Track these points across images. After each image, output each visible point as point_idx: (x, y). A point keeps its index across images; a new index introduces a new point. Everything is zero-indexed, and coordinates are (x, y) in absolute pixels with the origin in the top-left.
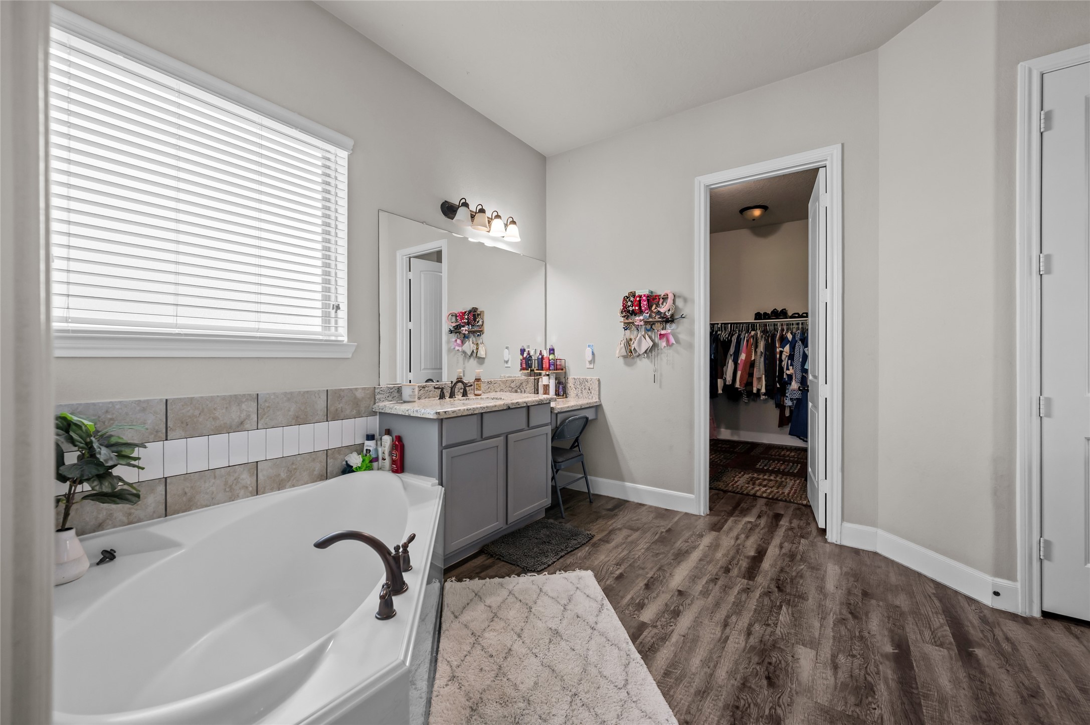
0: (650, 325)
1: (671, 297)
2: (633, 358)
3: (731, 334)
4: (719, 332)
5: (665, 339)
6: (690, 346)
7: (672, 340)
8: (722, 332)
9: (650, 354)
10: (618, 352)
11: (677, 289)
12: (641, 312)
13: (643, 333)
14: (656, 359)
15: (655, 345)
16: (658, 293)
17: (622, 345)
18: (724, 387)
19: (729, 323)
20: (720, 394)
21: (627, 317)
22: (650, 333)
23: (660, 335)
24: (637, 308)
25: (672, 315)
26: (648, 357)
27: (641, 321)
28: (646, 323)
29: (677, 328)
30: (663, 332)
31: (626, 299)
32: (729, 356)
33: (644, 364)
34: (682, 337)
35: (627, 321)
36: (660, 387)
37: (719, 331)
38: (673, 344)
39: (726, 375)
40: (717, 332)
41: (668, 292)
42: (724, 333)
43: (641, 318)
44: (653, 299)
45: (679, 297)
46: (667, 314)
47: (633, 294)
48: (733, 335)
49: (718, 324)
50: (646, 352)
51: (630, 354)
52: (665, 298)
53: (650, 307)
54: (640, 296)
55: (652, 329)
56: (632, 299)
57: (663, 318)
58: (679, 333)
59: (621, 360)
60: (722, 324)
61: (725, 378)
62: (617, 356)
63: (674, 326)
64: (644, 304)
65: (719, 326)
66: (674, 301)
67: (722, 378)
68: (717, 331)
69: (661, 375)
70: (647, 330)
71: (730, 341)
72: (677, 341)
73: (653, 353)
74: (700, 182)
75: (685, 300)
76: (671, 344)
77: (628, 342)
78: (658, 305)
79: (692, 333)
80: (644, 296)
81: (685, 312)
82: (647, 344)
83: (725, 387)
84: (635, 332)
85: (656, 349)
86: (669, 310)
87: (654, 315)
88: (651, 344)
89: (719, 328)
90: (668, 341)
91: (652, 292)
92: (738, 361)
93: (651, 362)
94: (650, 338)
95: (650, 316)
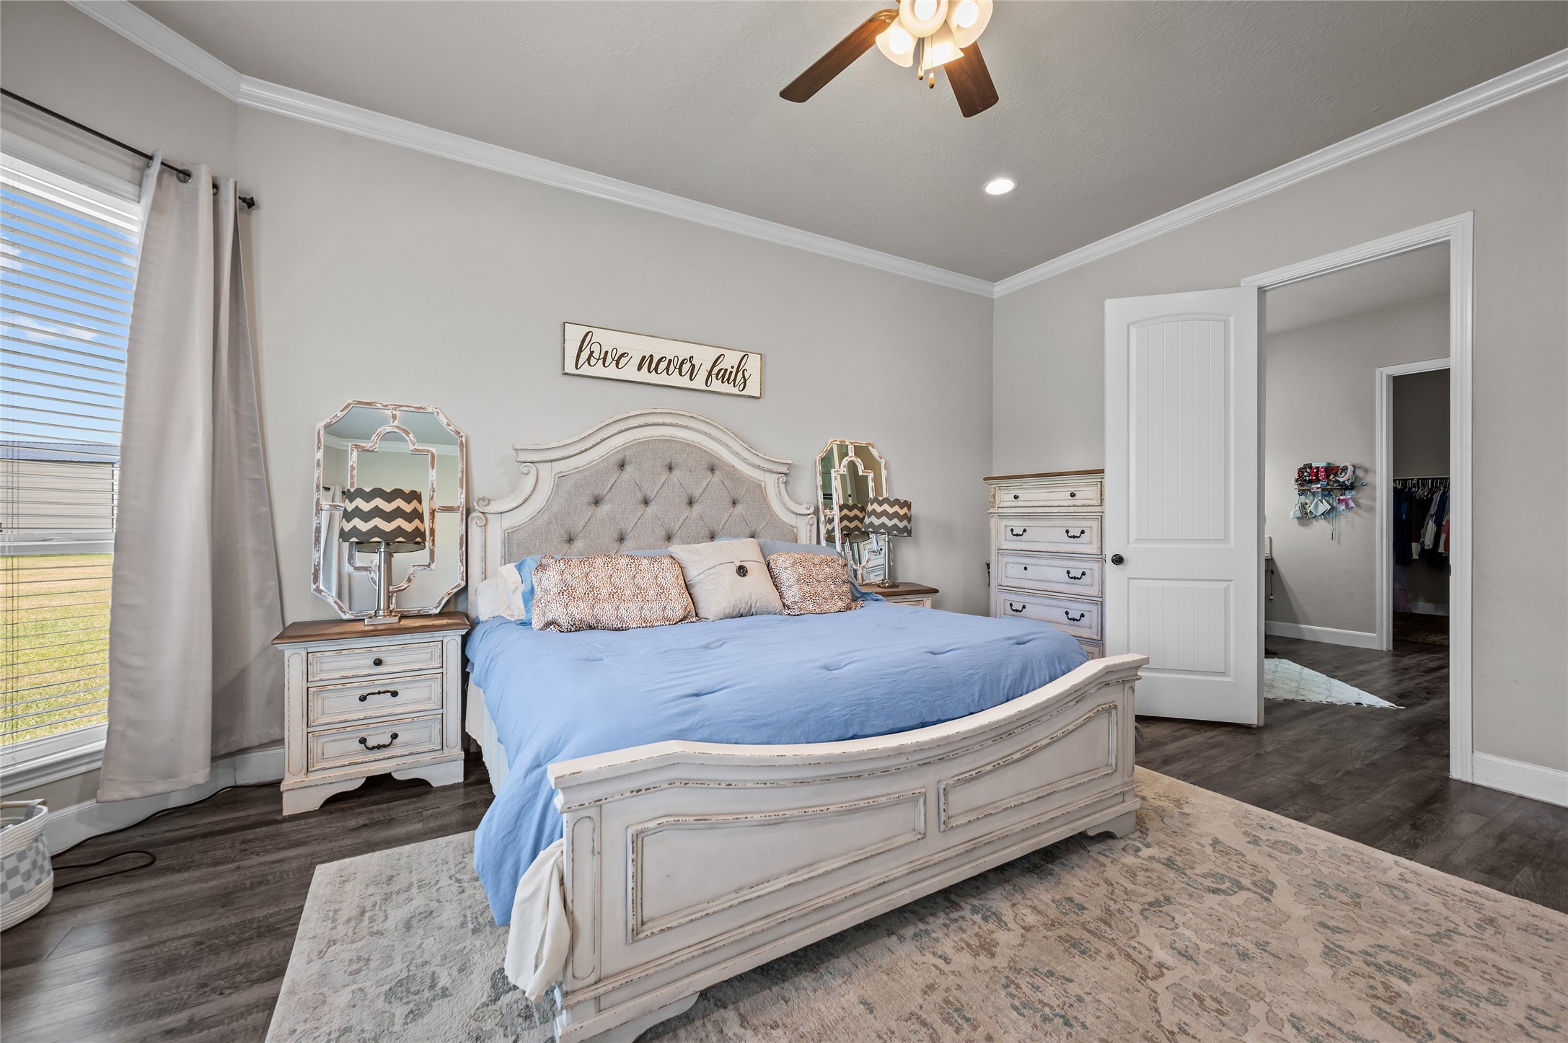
0: (1327, 493)
1: (1350, 468)
2: (1309, 519)
3: (1432, 492)
4: (1413, 489)
5: (1344, 503)
6: (1372, 510)
7: (1352, 504)
8: (1418, 489)
9: (1327, 516)
10: (1292, 514)
11: (1357, 462)
12: (1318, 480)
13: (1320, 498)
14: (1334, 520)
15: (1333, 508)
16: (1337, 464)
17: (1297, 508)
18: (1420, 552)
19: (1429, 479)
20: (1415, 559)
21: (1302, 485)
22: (1327, 498)
23: (1339, 499)
24: (1314, 478)
25: (1352, 484)
26: (1325, 518)
27: (1318, 488)
28: (1323, 490)
29: (1358, 494)
30: (1342, 498)
31: (1301, 471)
32: (1428, 517)
33: (1321, 526)
34: (1362, 501)
35: (1302, 488)
36: (1339, 543)
37: (1415, 487)
38: (1352, 507)
39: (1424, 537)
40: (1410, 489)
41: (1347, 464)
42: (1422, 490)
43: (1319, 486)
44: (1331, 470)
45: (1359, 468)
46: (1346, 482)
47: (1310, 466)
48: (1434, 493)
49: (1413, 479)
50: (1323, 514)
51: (1305, 517)
52: (1345, 469)
53: (1327, 476)
54: (1318, 468)
55: (1330, 495)
56: (1308, 470)
57: (1342, 486)
58: (1359, 498)
59: (1296, 521)
60: (1418, 479)
61: (1423, 542)
62: (1291, 517)
63: (1353, 492)
64: (1322, 475)
65: (1414, 482)
66: (1354, 472)
67: (1417, 541)
68: (1412, 488)
69: (1340, 533)
70: (1324, 496)
71: (1431, 499)
72: (1358, 505)
73: (1331, 515)
74: (1381, 372)
75: (1366, 471)
76: (1350, 507)
77: (1303, 506)
78: (1336, 475)
79: (1374, 499)
80: (1322, 468)
81: (1368, 479)
82: (1324, 507)
83: (1423, 552)
84: (1311, 498)
85: (1334, 512)
86: (1349, 480)
87: (1332, 483)
88: (1329, 507)
89: (1414, 484)
90: (1347, 505)
91: (1329, 464)
92: (1442, 522)
93: (1329, 522)
94: (1328, 502)
95: (1328, 484)
